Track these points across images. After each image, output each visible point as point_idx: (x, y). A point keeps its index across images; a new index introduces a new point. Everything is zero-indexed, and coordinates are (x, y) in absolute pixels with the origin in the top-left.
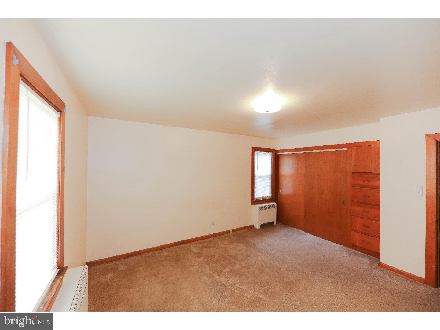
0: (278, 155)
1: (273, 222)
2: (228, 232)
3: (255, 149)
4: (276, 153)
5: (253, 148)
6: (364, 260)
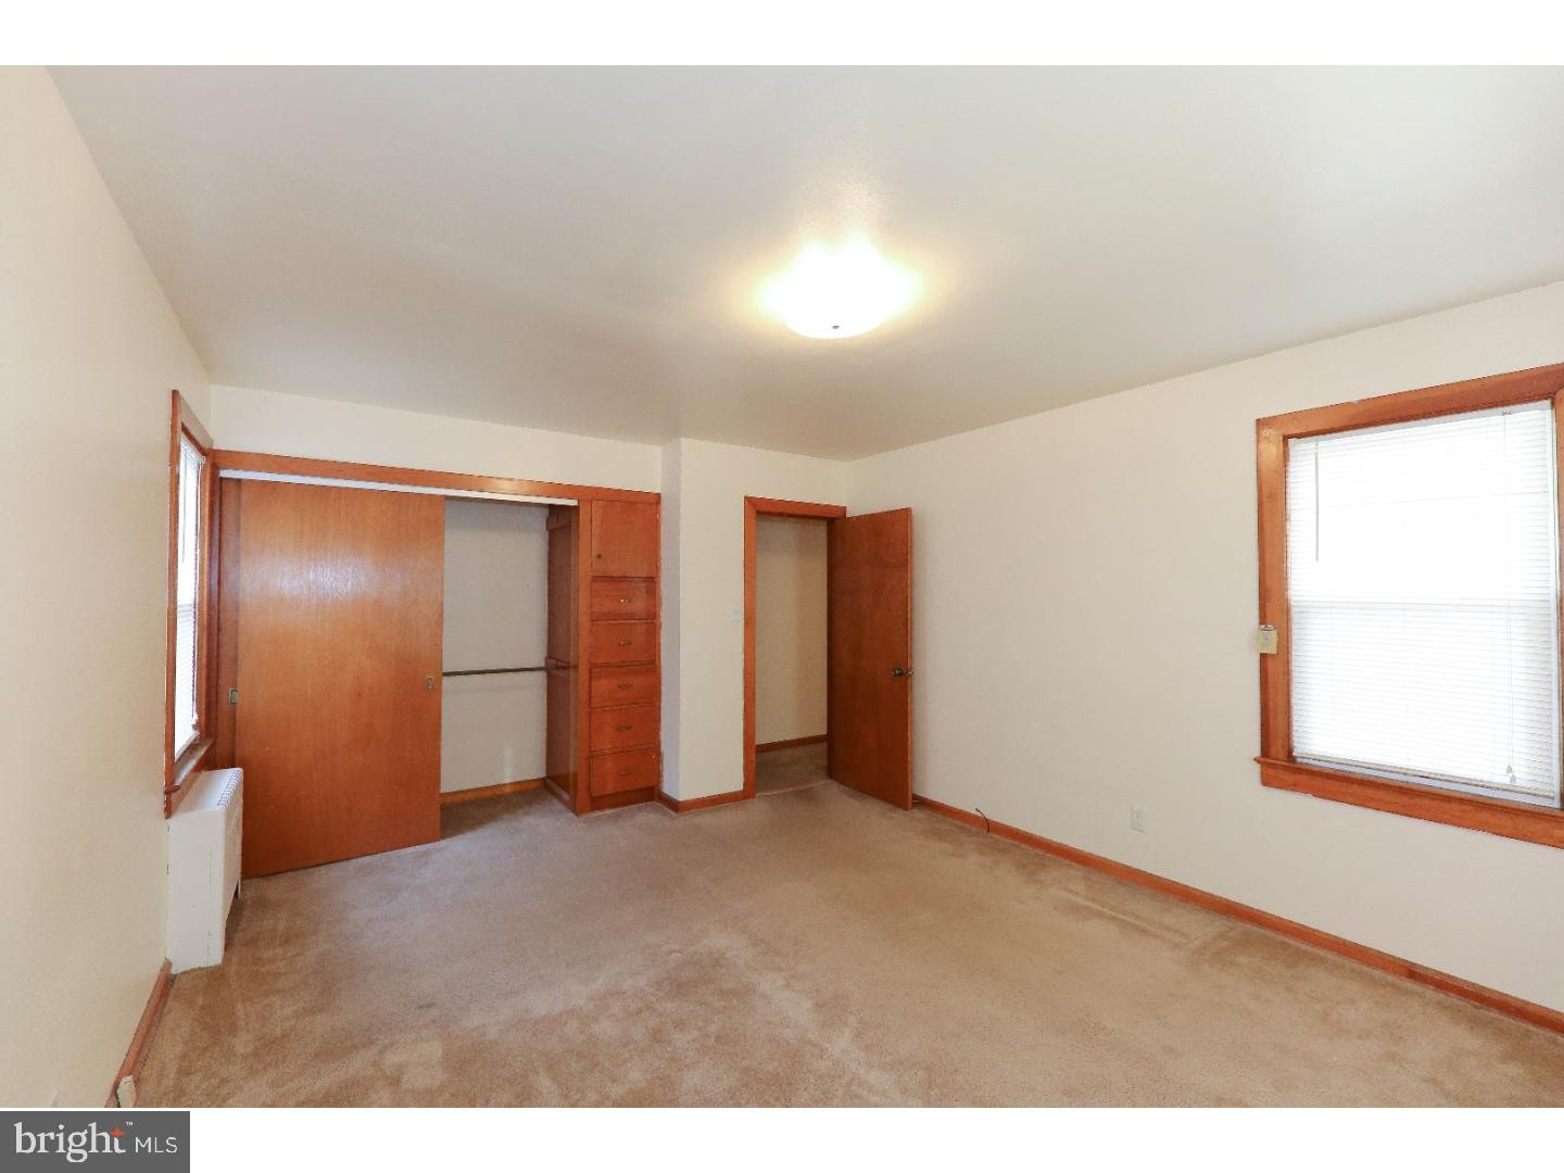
0: (224, 480)
1: (237, 891)
4: (215, 468)
6: (646, 817)
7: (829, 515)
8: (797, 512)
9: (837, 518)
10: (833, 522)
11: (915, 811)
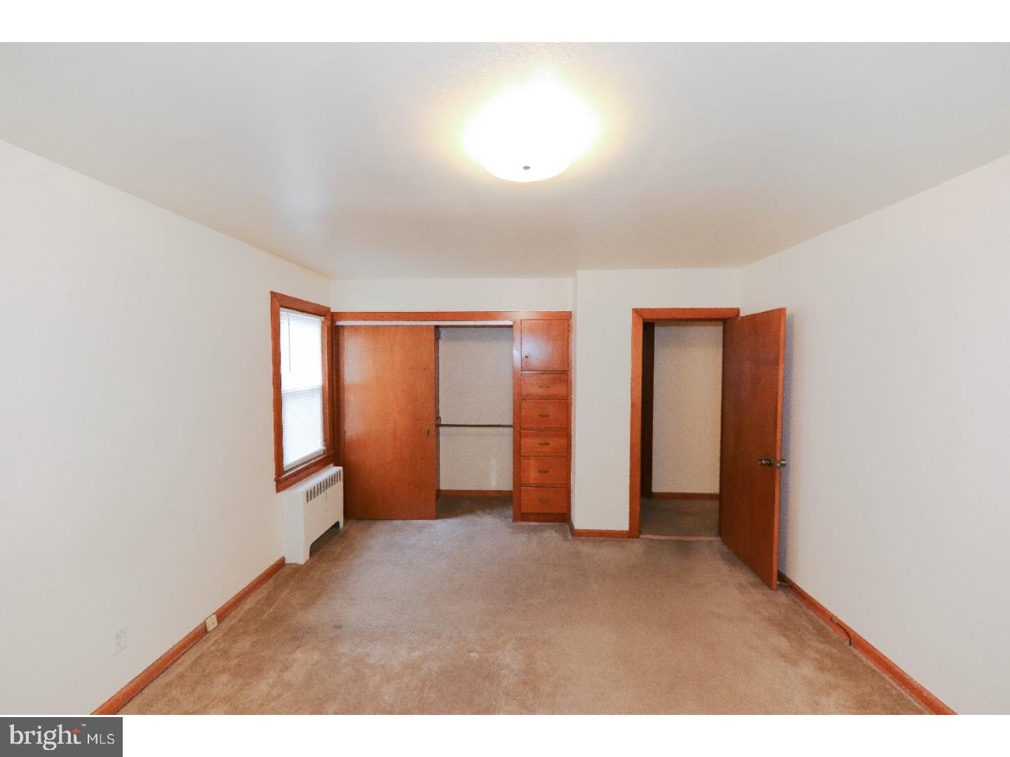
0: (338, 326)
1: (337, 525)
2: (201, 634)
3: (281, 302)
4: (333, 321)
5: (274, 295)
6: (551, 535)
7: (724, 317)
8: (703, 316)
9: (729, 318)
10: (727, 321)
11: (780, 592)
